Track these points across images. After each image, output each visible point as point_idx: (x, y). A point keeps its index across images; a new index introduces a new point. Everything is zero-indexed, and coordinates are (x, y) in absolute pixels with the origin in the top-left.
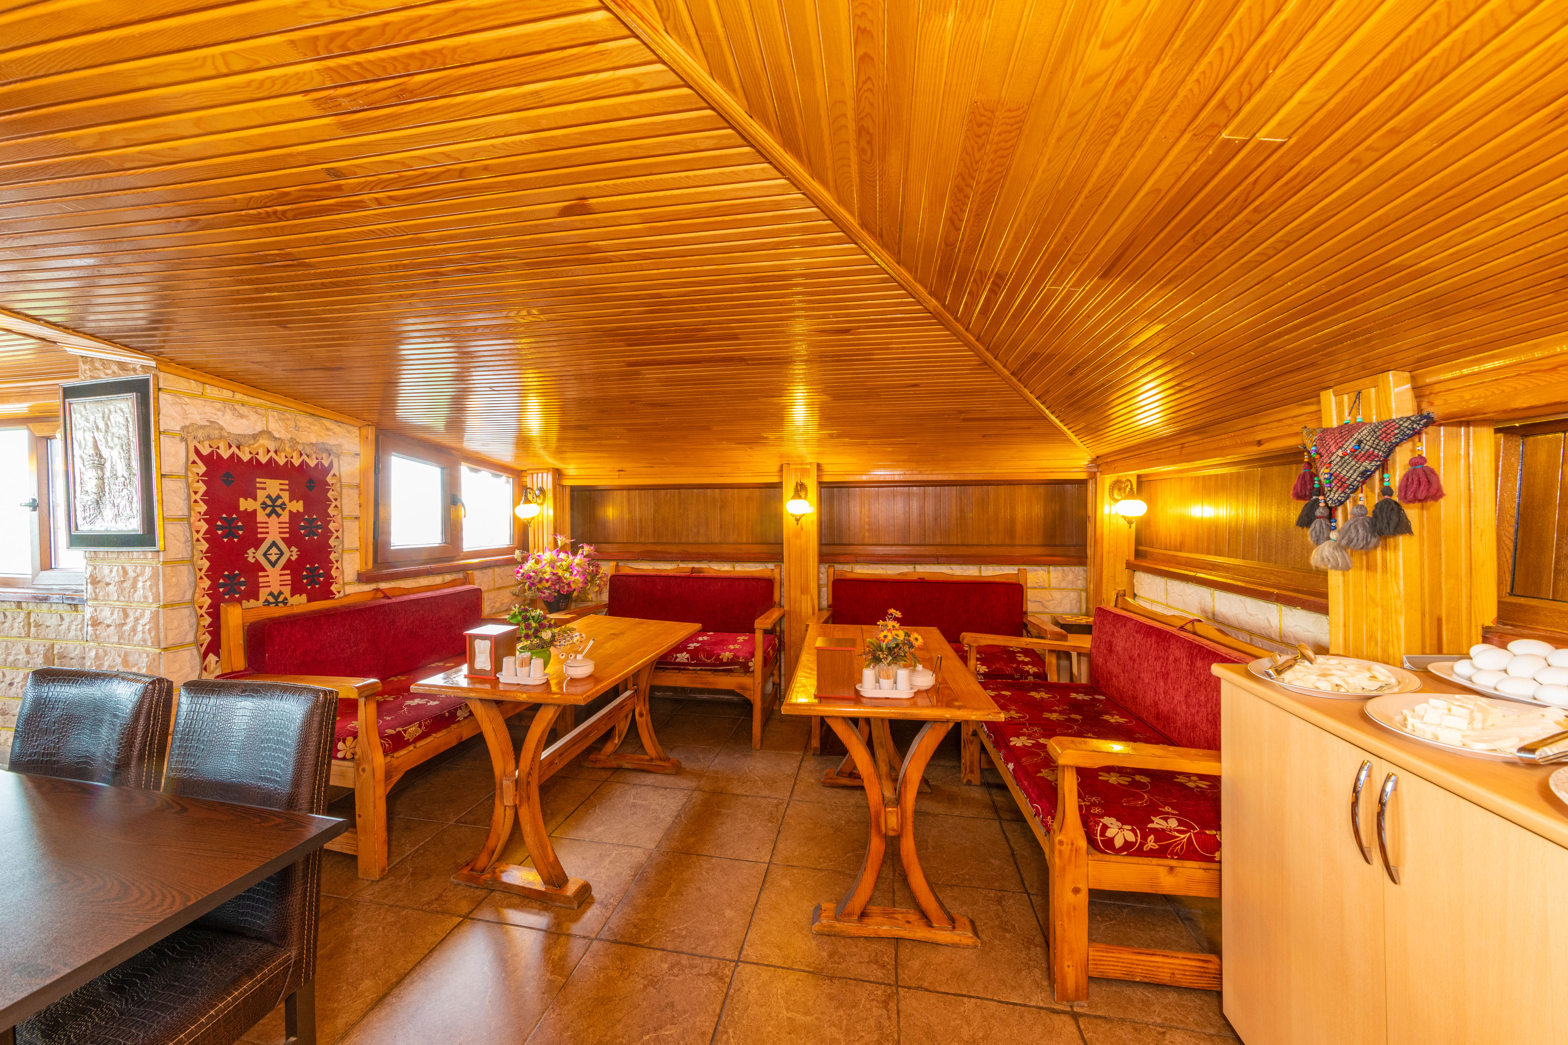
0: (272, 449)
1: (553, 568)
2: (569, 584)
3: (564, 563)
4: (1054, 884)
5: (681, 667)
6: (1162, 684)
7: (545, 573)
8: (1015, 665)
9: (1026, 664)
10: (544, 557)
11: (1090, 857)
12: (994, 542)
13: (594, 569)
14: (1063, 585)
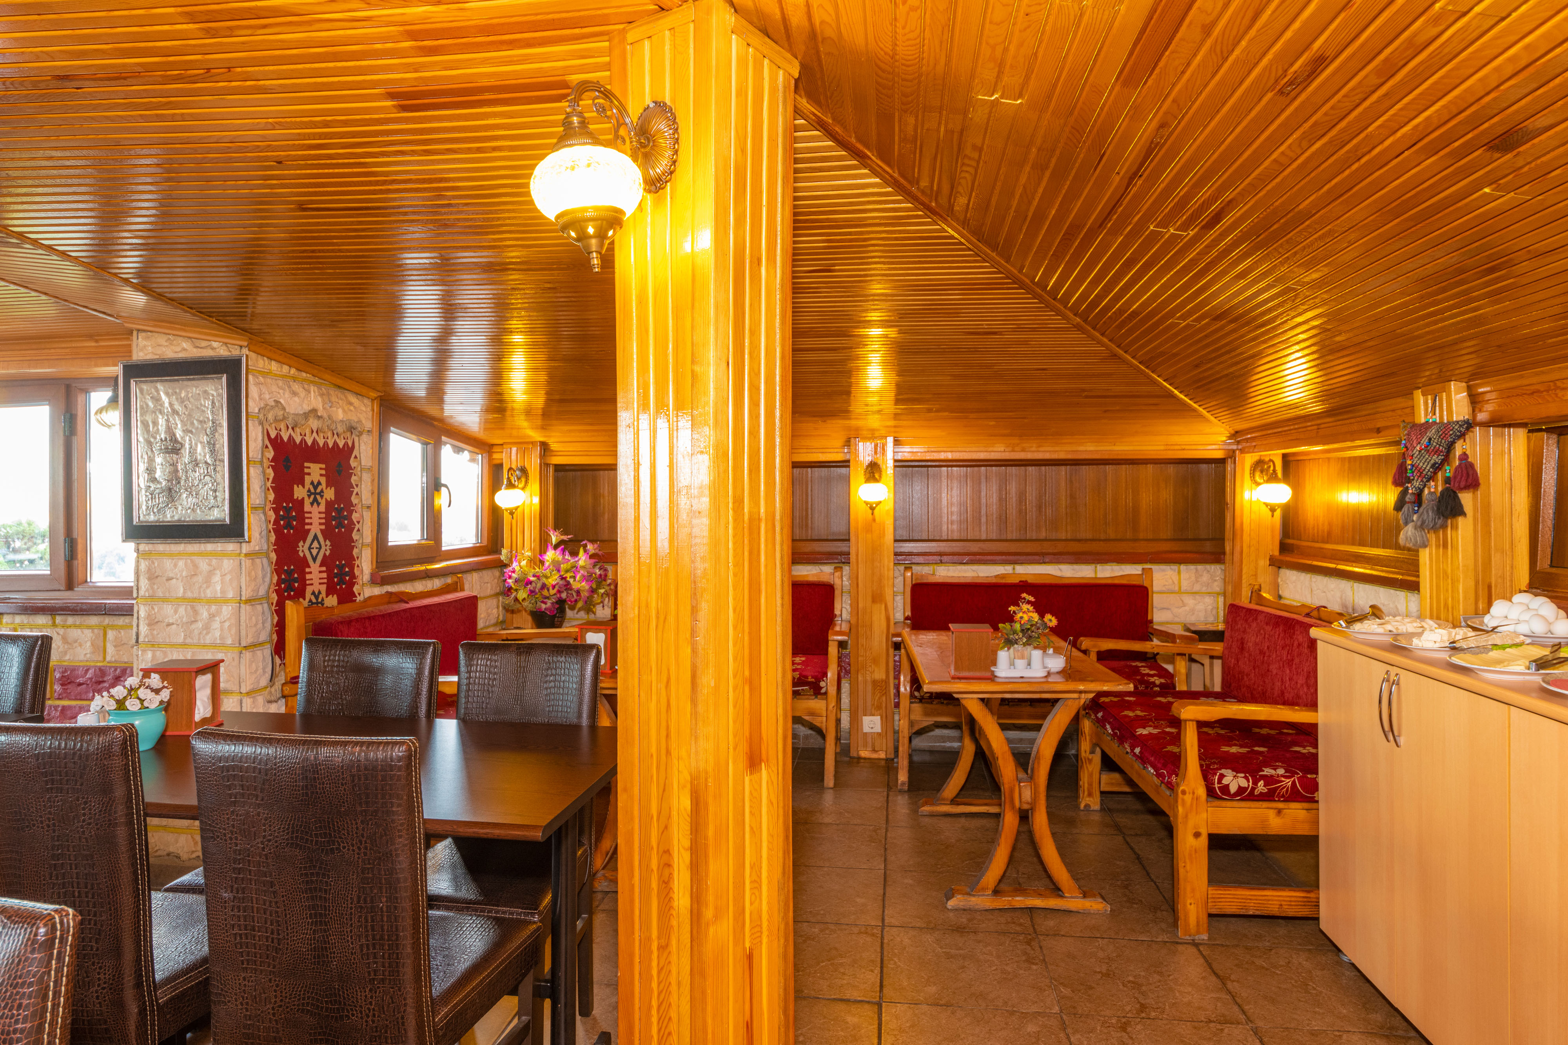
0: (315, 430)
4: (1177, 830)
6: (1288, 671)
8: (1138, 677)
9: (1152, 676)
11: (1209, 805)
12: (1112, 536)
13: (603, 574)
14: (1197, 588)
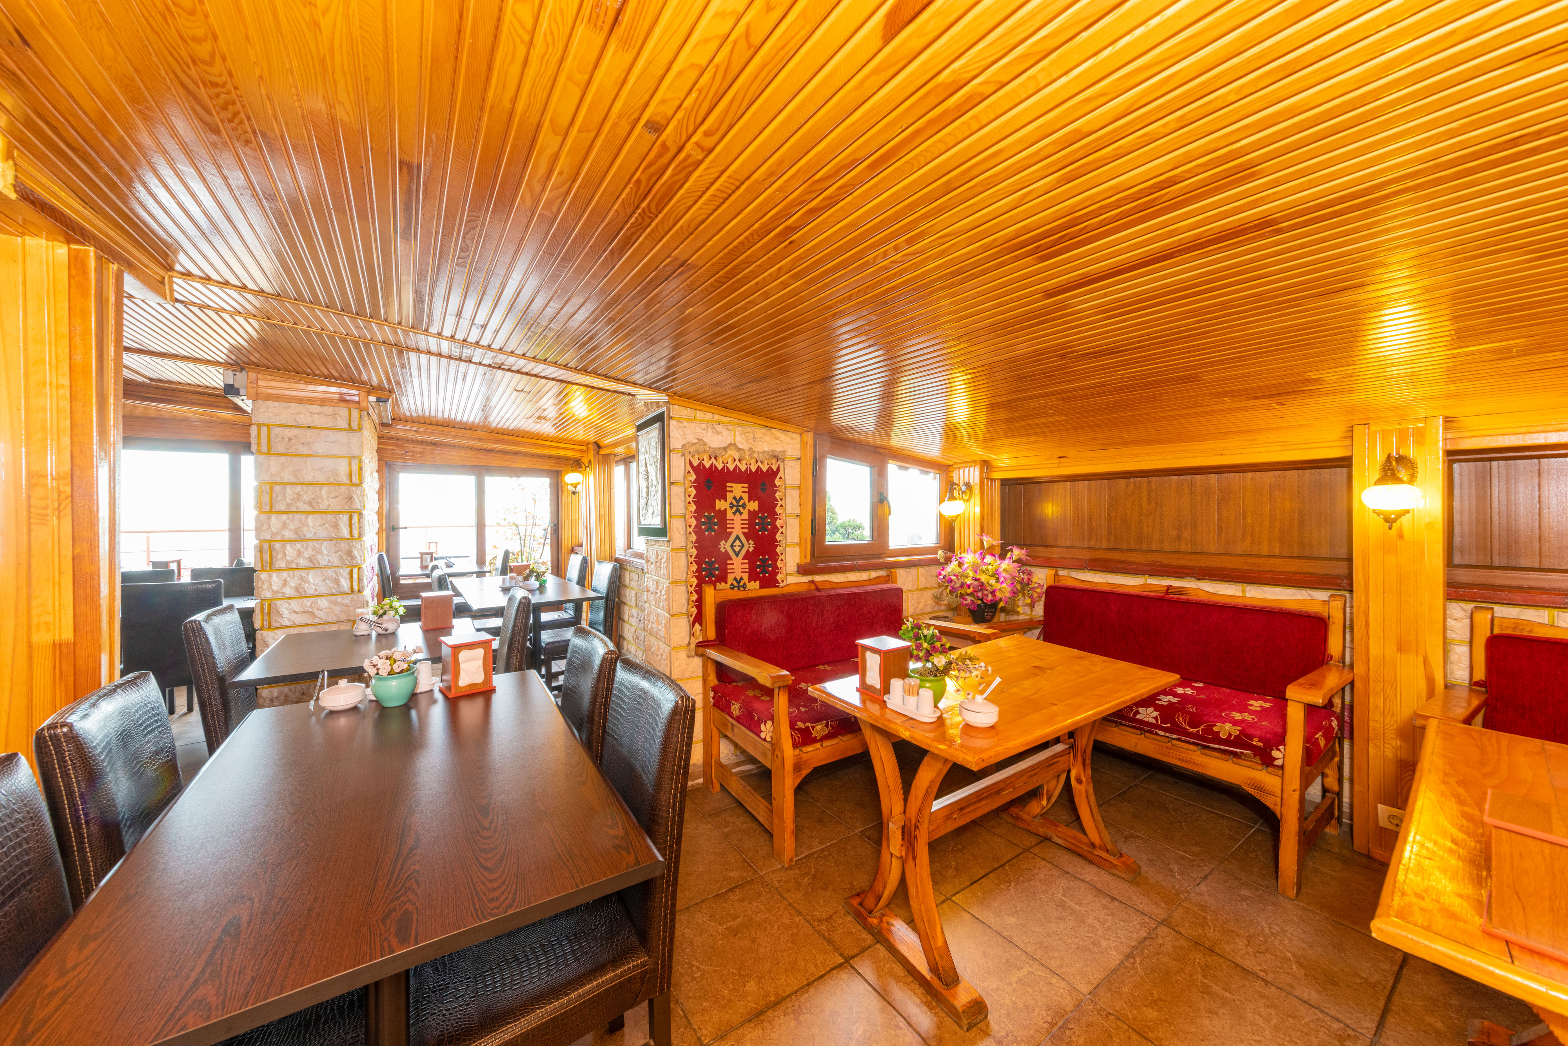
0: (737, 459)
1: (976, 572)
2: (993, 593)
3: (990, 567)
5: (1143, 727)
7: (967, 577)
10: (966, 560)
13: (1026, 577)
